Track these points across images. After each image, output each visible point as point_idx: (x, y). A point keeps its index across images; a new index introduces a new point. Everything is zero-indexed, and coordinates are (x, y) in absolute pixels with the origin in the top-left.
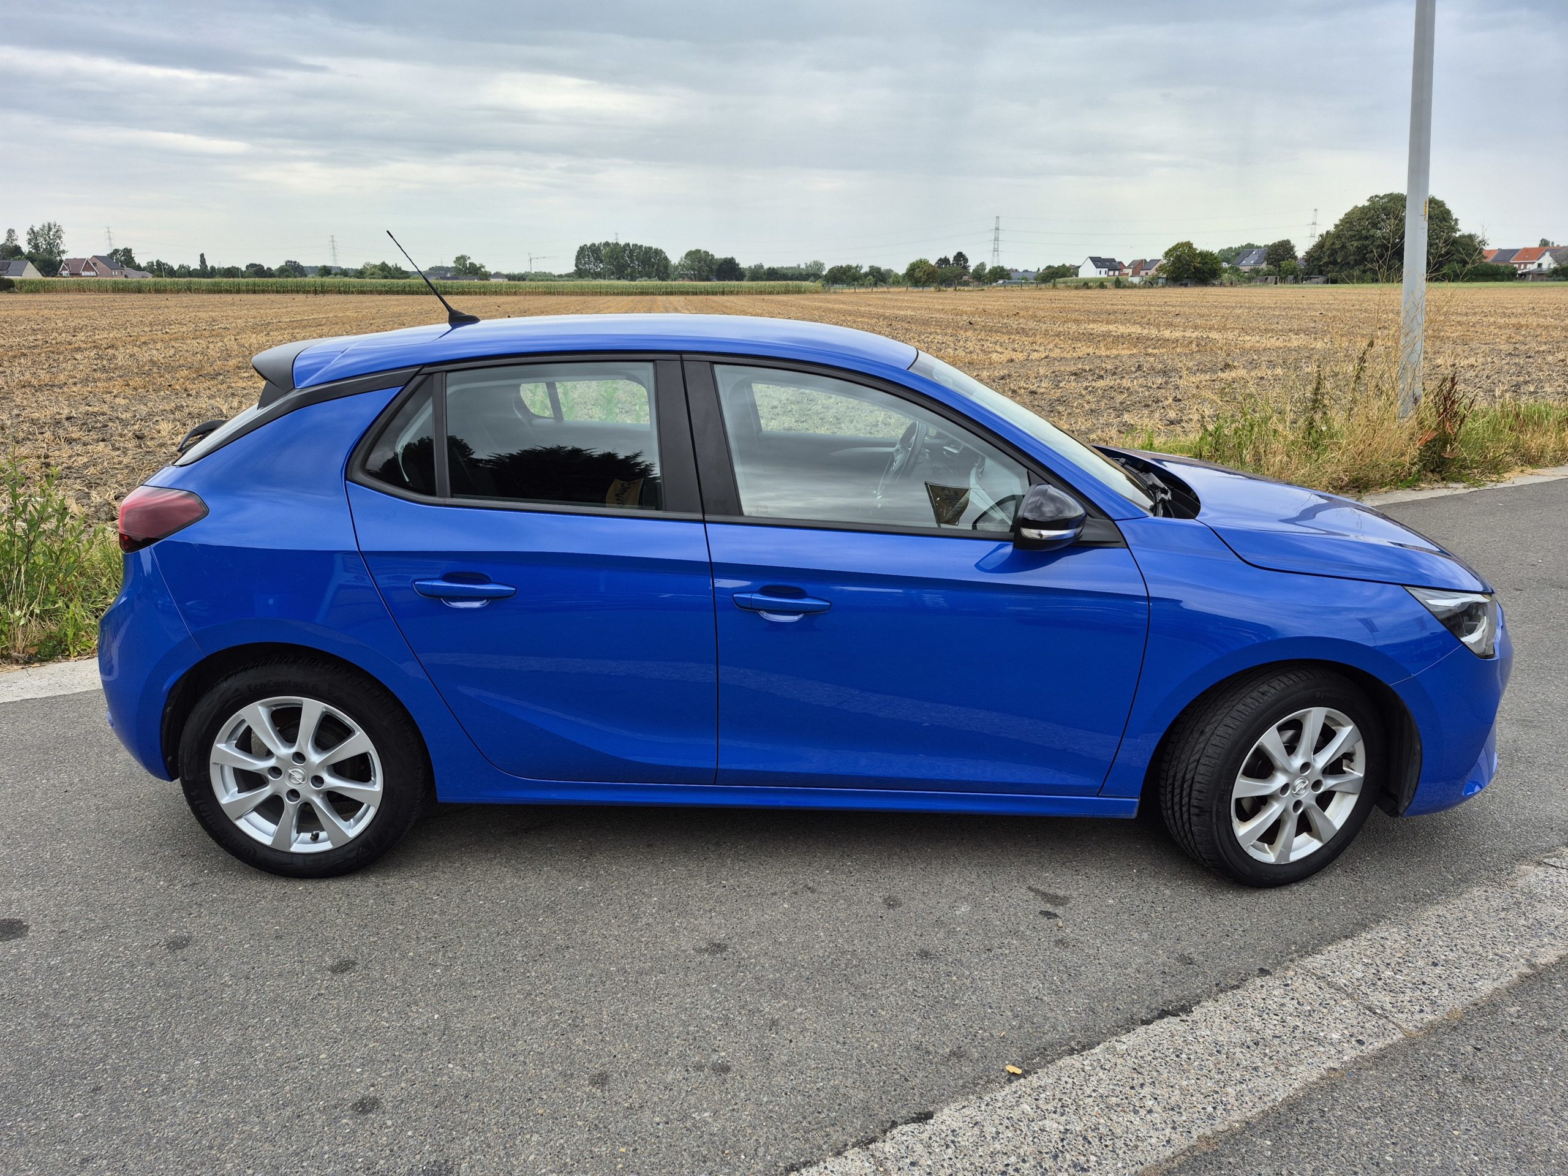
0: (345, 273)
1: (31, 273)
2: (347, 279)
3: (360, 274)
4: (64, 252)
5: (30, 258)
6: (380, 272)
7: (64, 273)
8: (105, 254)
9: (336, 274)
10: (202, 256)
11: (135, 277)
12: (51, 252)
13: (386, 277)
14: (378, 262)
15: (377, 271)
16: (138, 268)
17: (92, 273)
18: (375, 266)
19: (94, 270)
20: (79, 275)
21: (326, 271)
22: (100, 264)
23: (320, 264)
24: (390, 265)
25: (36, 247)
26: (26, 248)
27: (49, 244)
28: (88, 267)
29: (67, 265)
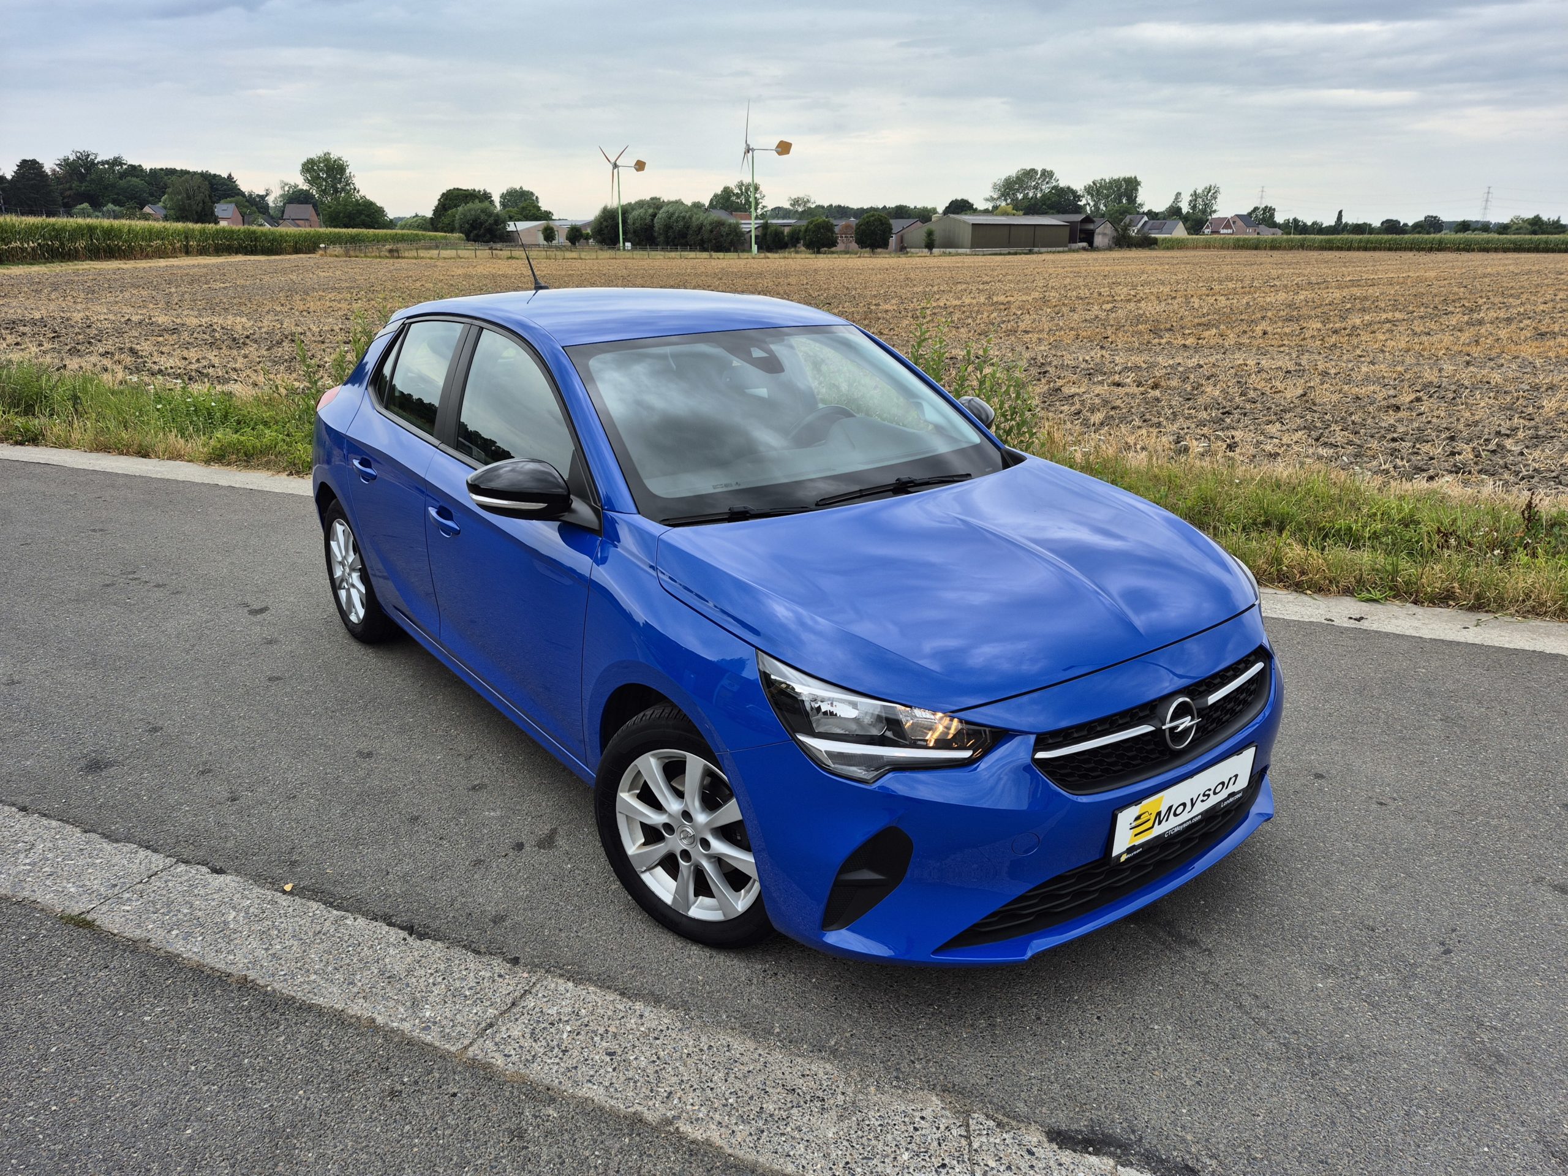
0: (1485, 227)
1: (1180, 232)
2: (1485, 236)
3: (1503, 229)
4: (1215, 211)
5: (1185, 219)
6: (1529, 227)
7: (1206, 231)
8: (1245, 213)
9: (1474, 231)
10: (1340, 212)
11: (1267, 234)
12: (1204, 212)
13: (1534, 233)
14: (1529, 215)
15: (1526, 225)
16: (1275, 225)
17: (1230, 231)
18: (1524, 221)
19: (1231, 228)
20: (1218, 232)
21: (1464, 226)
22: (1240, 223)
23: (1460, 218)
24: (1545, 218)
25: (1194, 207)
26: (1185, 208)
27: (1206, 204)
28: (1228, 226)
29: (1211, 223)
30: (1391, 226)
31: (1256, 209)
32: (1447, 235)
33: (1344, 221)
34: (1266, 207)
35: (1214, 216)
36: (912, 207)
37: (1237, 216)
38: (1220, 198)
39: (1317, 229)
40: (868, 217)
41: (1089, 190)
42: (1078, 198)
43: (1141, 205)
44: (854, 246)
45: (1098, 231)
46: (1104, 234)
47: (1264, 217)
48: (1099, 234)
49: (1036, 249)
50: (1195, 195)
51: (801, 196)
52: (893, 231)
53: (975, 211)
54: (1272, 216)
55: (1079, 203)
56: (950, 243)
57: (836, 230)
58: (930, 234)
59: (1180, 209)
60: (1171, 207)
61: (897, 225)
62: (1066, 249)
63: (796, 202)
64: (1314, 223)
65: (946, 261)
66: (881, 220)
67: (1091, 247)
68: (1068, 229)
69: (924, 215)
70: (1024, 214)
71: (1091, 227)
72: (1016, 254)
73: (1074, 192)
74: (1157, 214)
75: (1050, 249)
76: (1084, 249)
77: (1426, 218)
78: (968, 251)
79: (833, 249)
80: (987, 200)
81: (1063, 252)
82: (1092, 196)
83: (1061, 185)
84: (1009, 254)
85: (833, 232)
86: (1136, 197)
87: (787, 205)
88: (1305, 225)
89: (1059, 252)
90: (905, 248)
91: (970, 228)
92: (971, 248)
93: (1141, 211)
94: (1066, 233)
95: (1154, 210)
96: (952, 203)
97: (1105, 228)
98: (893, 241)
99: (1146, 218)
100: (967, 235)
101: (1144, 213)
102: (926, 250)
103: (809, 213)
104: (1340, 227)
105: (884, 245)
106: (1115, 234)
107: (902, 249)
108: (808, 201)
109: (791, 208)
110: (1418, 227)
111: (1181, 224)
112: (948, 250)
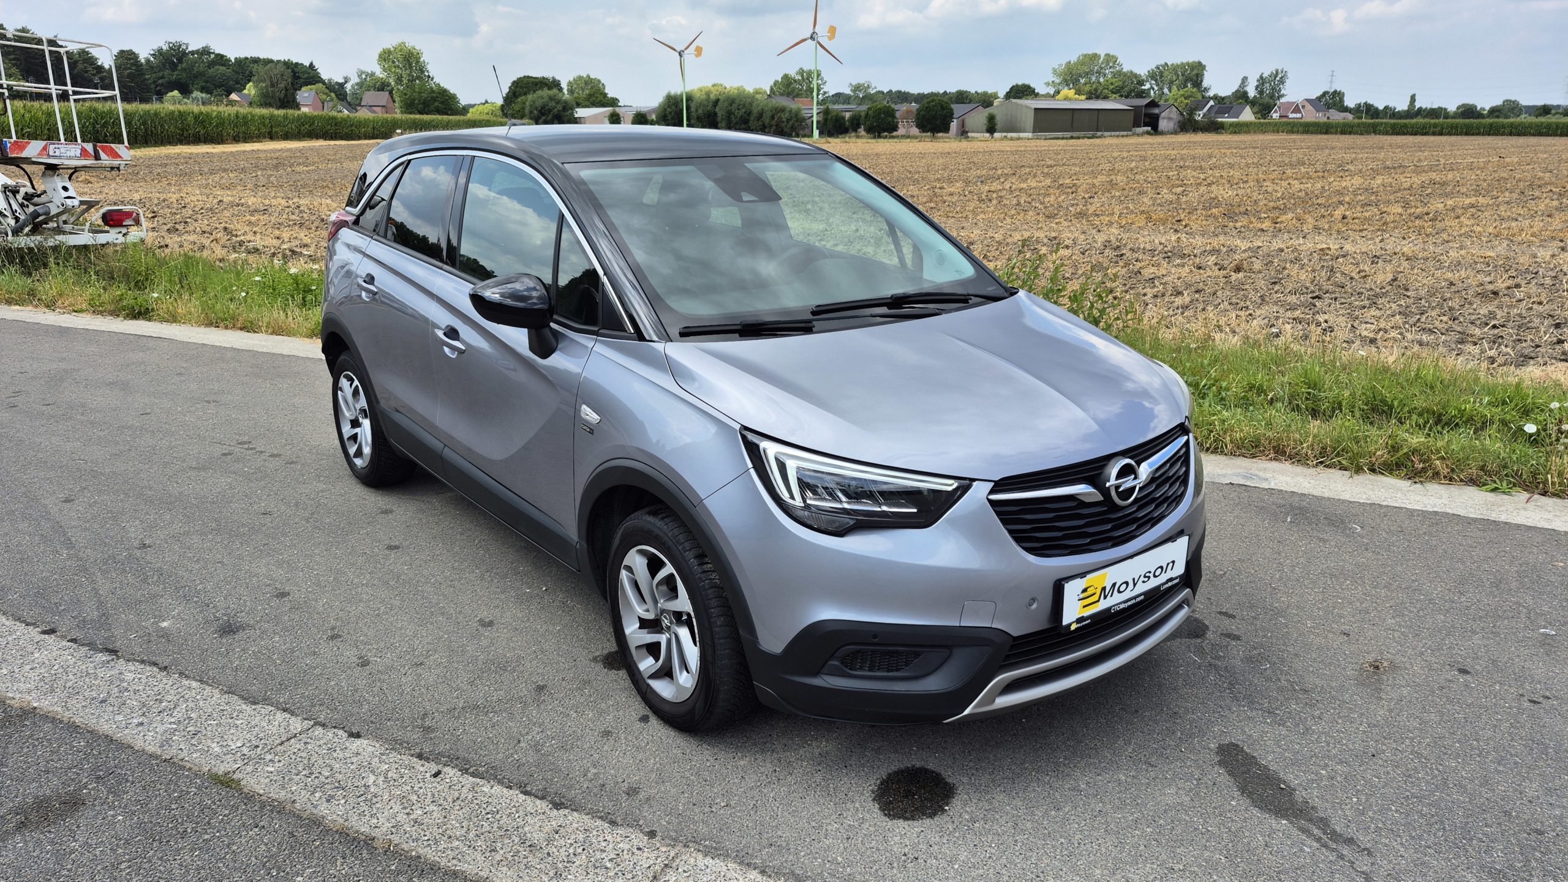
1: (1247, 115)
5: (1253, 103)
7: (1275, 115)
8: (1315, 97)
9: (1556, 113)
10: (1413, 98)
11: (1336, 116)
16: (1346, 110)
17: (1299, 115)
19: (1300, 112)
20: (1287, 117)
22: (1309, 107)
25: (1261, 92)
27: (1273, 89)
28: (1297, 110)
29: (1279, 107)
30: (1468, 111)
31: (1325, 94)
32: (1524, 118)
33: (1418, 105)
34: (1335, 92)
35: (1283, 100)
36: (973, 91)
37: (1307, 100)
38: (1288, 82)
39: (1389, 112)
40: (928, 103)
41: (1152, 76)
42: (1141, 83)
43: (1206, 90)
44: (915, 131)
45: (1163, 115)
46: (1170, 119)
47: (1332, 100)
48: (1164, 118)
49: (1099, 134)
50: (1262, 80)
51: (861, 82)
52: (954, 116)
53: (1037, 95)
54: (1342, 100)
55: (1143, 87)
56: (1012, 127)
57: (898, 114)
58: (991, 119)
59: (1244, 95)
60: (1237, 91)
61: (958, 109)
62: (1130, 133)
63: (857, 88)
64: (1386, 108)
65: (1007, 146)
66: (942, 106)
67: (1155, 130)
68: (1132, 114)
69: (986, 100)
70: (1087, 99)
71: (1156, 111)
72: (1078, 138)
73: (1136, 76)
74: (1223, 99)
75: (1113, 133)
76: (1148, 133)
77: (1504, 102)
78: (1030, 135)
79: (895, 134)
80: (1047, 84)
81: (1127, 136)
82: (1156, 81)
83: (1125, 70)
84: (1072, 138)
85: (894, 117)
86: (1202, 81)
87: (847, 91)
88: (1377, 109)
89: (1123, 136)
90: (967, 132)
91: (1032, 114)
92: (1034, 132)
93: (1207, 95)
94: (1131, 116)
95: (1220, 95)
96: (1011, 89)
97: (1170, 112)
98: (954, 125)
99: (1212, 103)
100: (1029, 120)
101: (1212, 98)
102: (987, 135)
103: (868, 97)
104: (1413, 112)
105: (946, 129)
106: (1181, 118)
107: (963, 133)
108: (869, 87)
109: (852, 94)
110: (1495, 111)
111: (1248, 109)
112: (1010, 135)
